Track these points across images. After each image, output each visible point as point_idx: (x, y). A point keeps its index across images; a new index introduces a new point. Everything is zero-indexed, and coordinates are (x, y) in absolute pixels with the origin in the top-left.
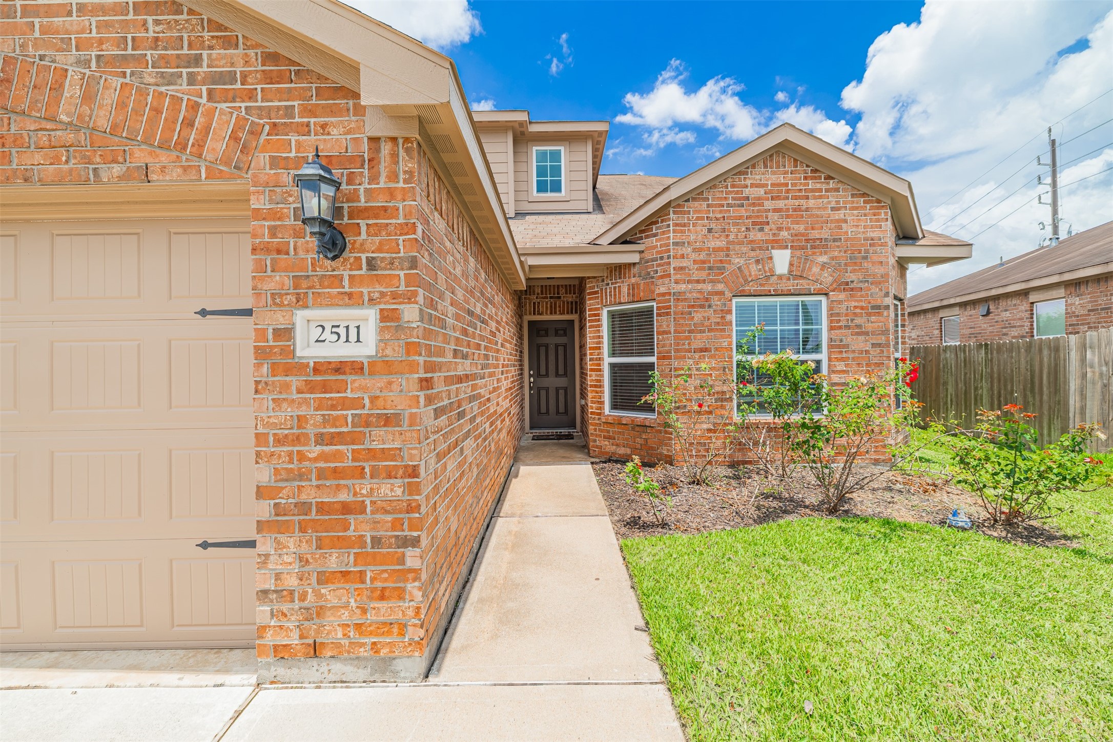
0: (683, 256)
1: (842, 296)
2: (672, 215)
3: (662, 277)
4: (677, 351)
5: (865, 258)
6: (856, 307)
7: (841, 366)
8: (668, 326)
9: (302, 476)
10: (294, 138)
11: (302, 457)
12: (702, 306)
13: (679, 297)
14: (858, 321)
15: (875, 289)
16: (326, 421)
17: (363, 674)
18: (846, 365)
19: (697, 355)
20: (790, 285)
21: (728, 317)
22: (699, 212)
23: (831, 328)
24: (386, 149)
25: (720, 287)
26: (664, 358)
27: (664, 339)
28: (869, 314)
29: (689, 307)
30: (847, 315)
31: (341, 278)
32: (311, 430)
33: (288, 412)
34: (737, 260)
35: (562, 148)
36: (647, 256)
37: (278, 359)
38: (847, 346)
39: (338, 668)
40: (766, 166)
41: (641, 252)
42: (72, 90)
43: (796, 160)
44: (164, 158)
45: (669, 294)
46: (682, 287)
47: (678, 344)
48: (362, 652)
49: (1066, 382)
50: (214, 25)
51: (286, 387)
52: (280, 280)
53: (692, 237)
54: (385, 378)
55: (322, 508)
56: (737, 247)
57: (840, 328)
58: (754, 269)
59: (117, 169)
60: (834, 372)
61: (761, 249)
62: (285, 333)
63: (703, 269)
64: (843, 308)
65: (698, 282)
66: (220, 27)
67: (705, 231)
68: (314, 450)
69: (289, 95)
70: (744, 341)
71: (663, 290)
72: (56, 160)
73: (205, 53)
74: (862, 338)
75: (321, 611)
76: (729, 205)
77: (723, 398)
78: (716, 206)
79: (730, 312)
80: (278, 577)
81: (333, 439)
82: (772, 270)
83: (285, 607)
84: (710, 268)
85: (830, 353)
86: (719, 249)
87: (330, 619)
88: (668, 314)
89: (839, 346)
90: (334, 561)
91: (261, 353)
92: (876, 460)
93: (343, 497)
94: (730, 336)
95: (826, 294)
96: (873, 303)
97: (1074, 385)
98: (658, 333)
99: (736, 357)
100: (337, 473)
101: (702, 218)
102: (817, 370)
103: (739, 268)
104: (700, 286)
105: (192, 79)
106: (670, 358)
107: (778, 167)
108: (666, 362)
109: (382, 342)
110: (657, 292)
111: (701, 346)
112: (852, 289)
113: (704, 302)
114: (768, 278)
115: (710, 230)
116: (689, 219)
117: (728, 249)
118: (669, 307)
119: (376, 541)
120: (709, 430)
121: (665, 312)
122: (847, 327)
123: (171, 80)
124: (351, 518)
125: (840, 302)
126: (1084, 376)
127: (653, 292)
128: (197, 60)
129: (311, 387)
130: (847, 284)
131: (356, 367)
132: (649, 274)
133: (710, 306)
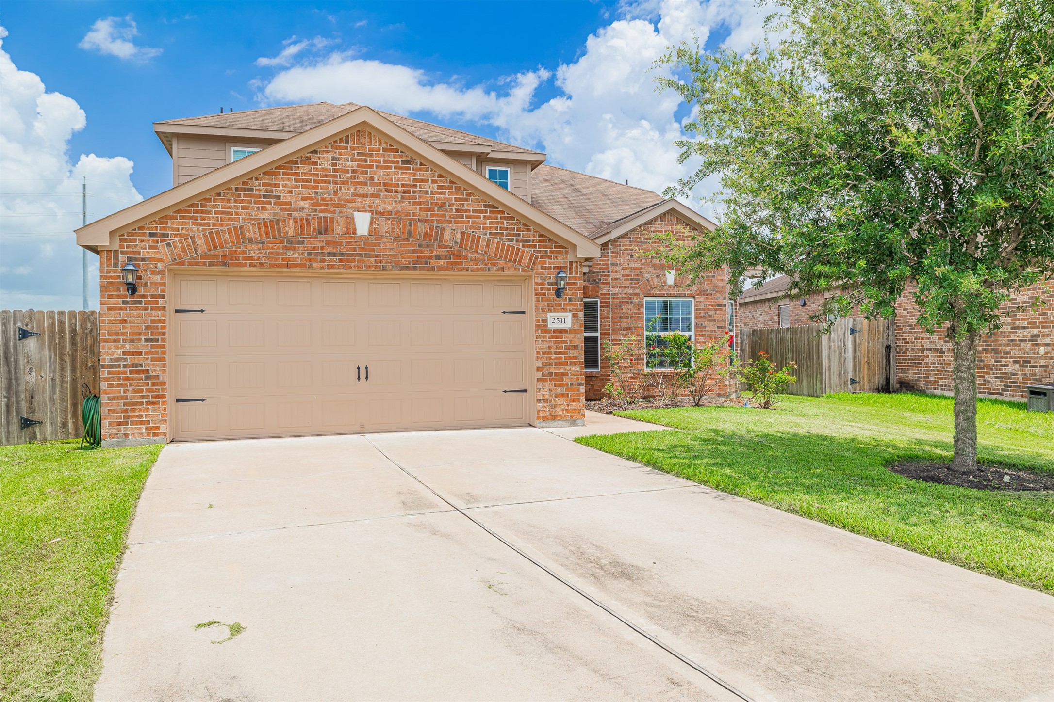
0: (616, 272)
1: (702, 298)
2: (610, 247)
3: (604, 283)
4: (613, 329)
5: (714, 277)
6: (709, 305)
7: (701, 339)
8: (608, 314)
9: (550, 364)
10: (547, 260)
11: (550, 358)
12: (627, 302)
13: (615, 296)
14: (710, 313)
15: (719, 295)
16: (557, 347)
17: (568, 424)
18: (704, 339)
19: (624, 332)
20: (675, 291)
21: (642, 309)
22: (626, 245)
23: (696, 317)
24: (574, 265)
25: (637, 291)
26: (605, 333)
27: (605, 322)
28: (716, 310)
29: (620, 302)
30: (704, 310)
31: (561, 304)
32: (553, 350)
33: (546, 345)
34: (647, 275)
35: (508, 169)
36: (594, 269)
37: (543, 328)
38: (704, 328)
39: (560, 422)
40: (662, 221)
41: (590, 266)
42: (482, 243)
43: (677, 218)
44: (509, 265)
45: (609, 294)
46: (616, 290)
47: (614, 325)
48: (568, 418)
49: (822, 351)
50: (524, 225)
51: (545, 337)
52: (544, 304)
53: (622, 261)
54: (574, 335)
55: (556, 374)
56: (646, 267)
57: (701, 317)
58: (655, 280)
59: (495, 268)
60: (698, 343)
61: (659, 269)
62: (545, 320)
63: (628, 280)
64: (702, 306)
65: (625, 287)
66: (526, 225)
67: (629, 257)
68: (554, 356)
69: (546, 247)
70: (650, 324)
71: (604, 291)
72: (476, 264)
73: (521, 233)
74: (712, 323)
75: (556, 406)
76: (642, 242)
77: (639, 358)
78: (635, 242)
79: (642, 306)
80: (543, 395)
81: (559, 353)
82: (665, 282)
83: (545, 405)
84: (632, 280)
85: (696, 332)
86: (635, 268)
87: (558, 408)
88: (608, 306)
89: (700, 328)
90: (559, 390)
91: (538, 326)
92: (719, 394)
93: (562, 371)
94: (642, 321)
95: (694, 297)
96: (718, 303)
97: (825, 353)
98: (601, 318)
99: (646, 333)
100: (560, 363)
101: (627, 249)
102: (690, 339)
103: (648, 280)
104: (626, 290)
105: (517, 241)
106: (609, 333)
107: (668, 221)
108: (607, 336)
109: (573, 324)
110: (601, 292)
111: (627, 326)
112: (707, 295)
113: (629, 300)
114: (663, 287)
115: (632, 257)
116: (620, 249)
117: (641, 268)
118: (609, 302)
119: (572, 384)
120: (631, 378)
121: (605, 305)
122: (705, 317)
123: (512, 240)
124: (564, 377)
125: (701, 302)
126: (830, 347)
127: (598, 292)
128: (519, 235)
129: (552, 337)
130: (704, 291)
131: (565, 331)
132: (595, 280)
133: (632, 302)
